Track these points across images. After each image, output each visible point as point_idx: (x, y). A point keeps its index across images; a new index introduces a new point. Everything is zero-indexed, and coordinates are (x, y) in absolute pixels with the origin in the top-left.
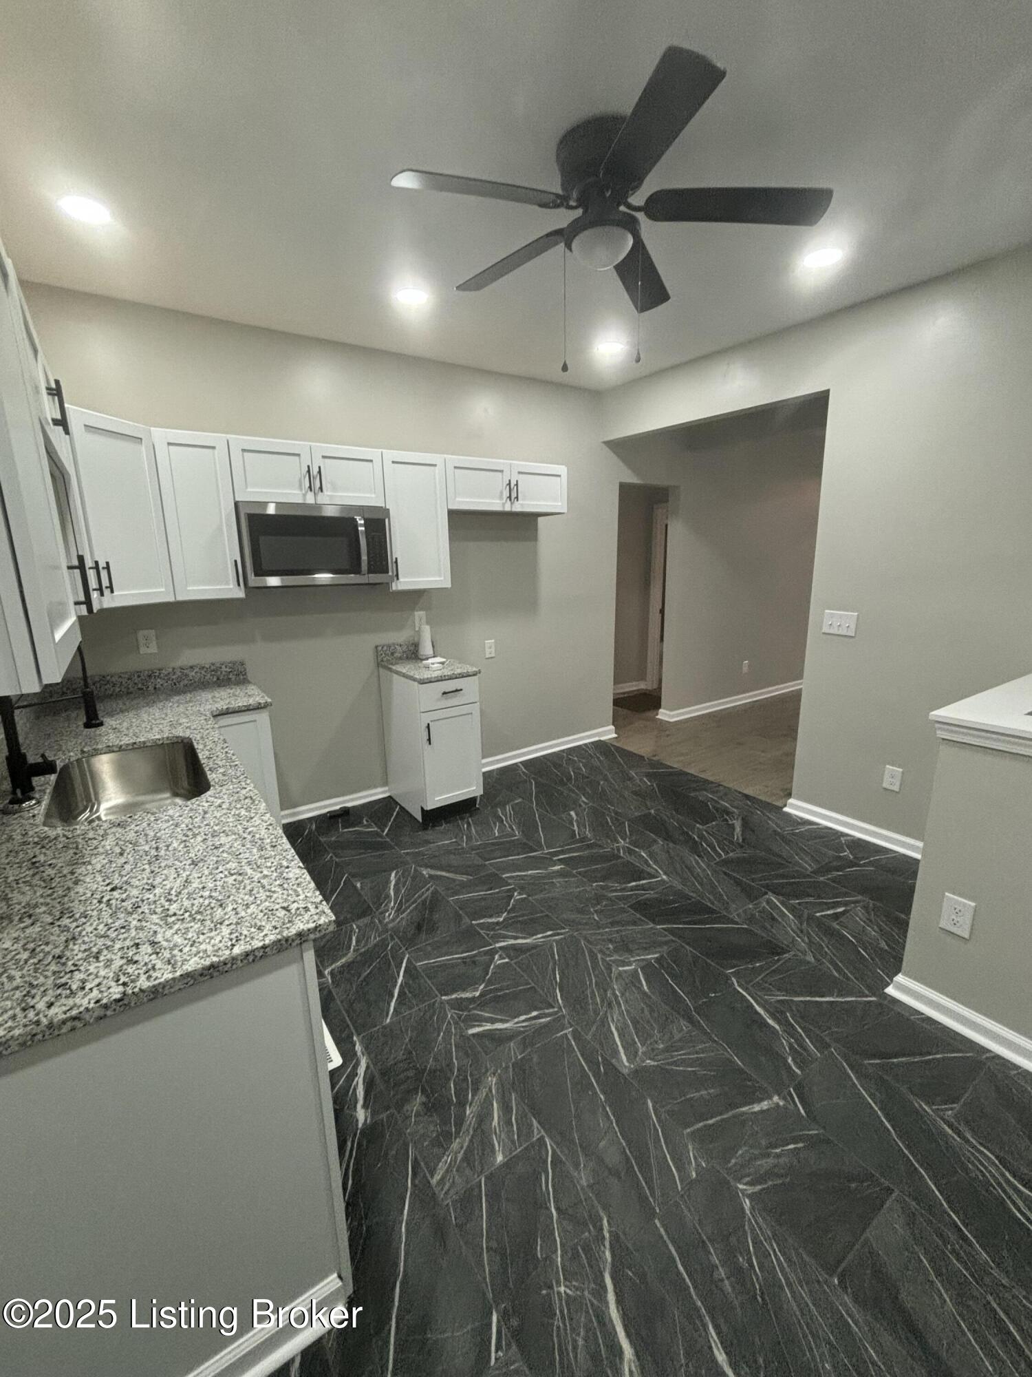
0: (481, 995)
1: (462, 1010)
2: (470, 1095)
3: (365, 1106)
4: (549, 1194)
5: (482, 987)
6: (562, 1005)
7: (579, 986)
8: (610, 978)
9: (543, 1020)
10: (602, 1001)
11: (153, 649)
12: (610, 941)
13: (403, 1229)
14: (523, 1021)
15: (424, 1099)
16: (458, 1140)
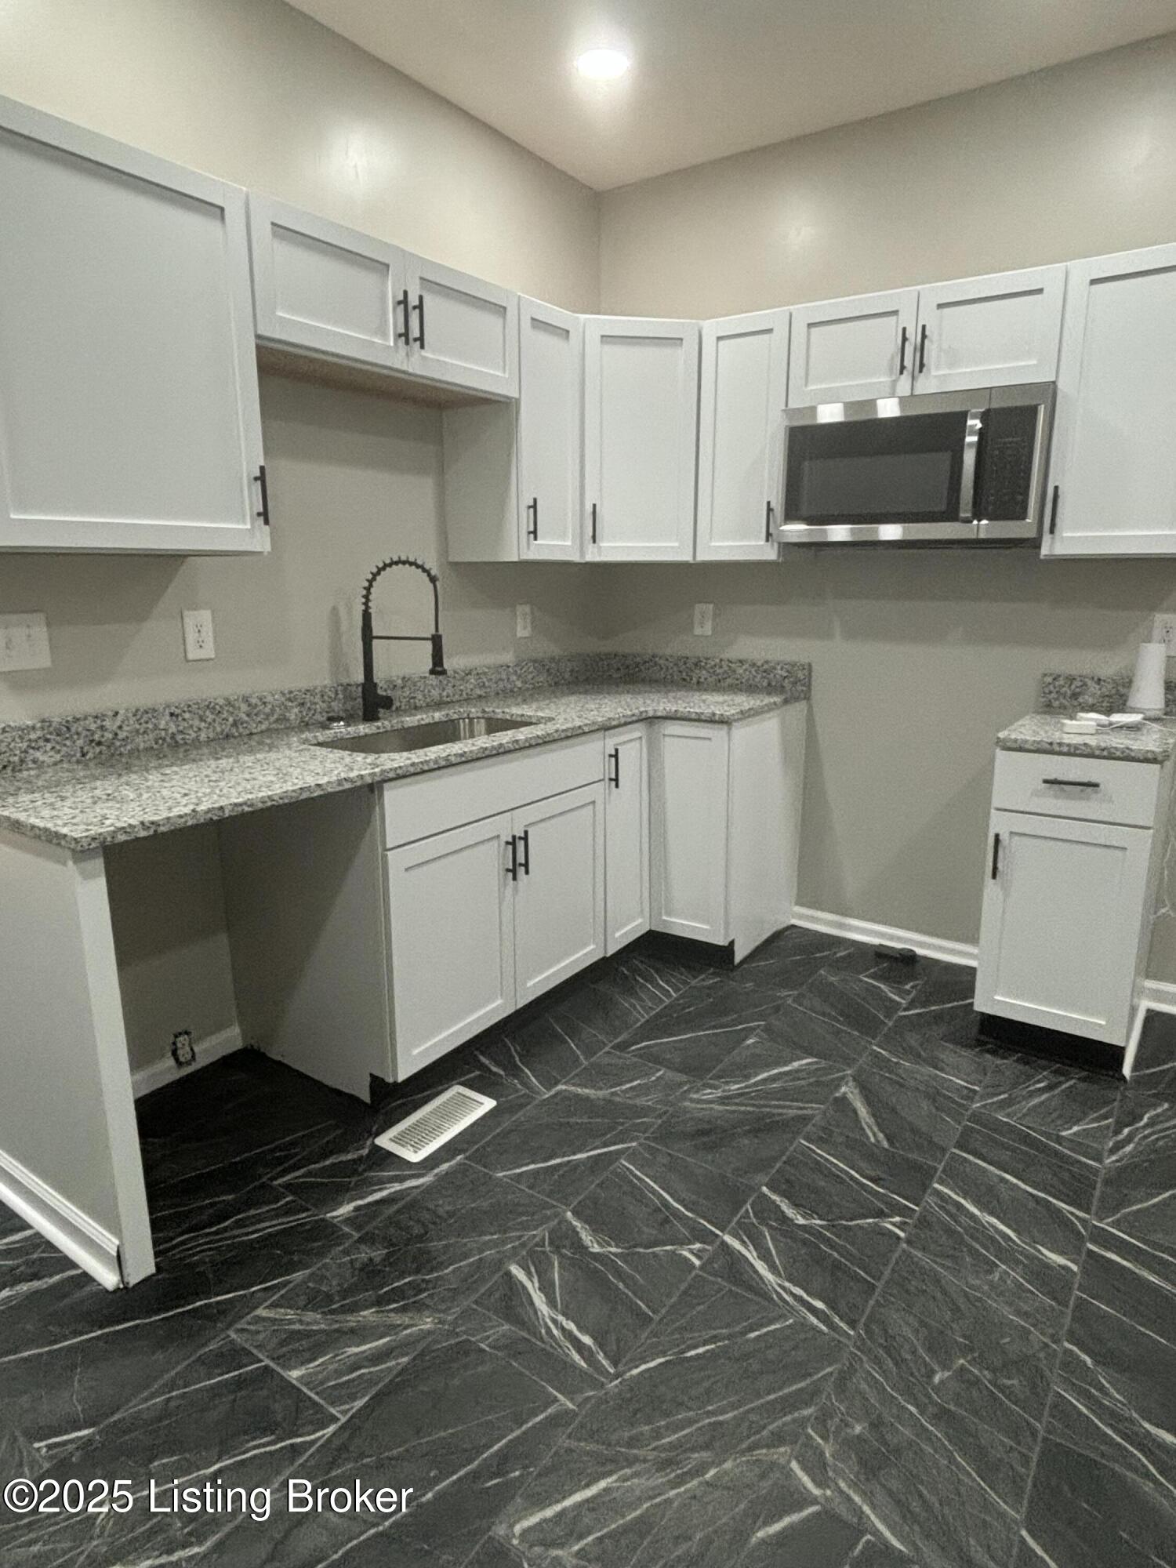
0: (596, 1257)
1: (551, 1243)
2: (395, 1305)
3: (357, 1209)
4: (244, 1453)
5: (613, 1250)
6: (627, 1375)
7: (693, 1393)
8: (750, 1449)
9: (576, 1357)
10: (672, 1446)
11: (708, 630)
12: (876, 1425)
13: (198, 1304)
14: (563, 1329)
15: (377, 1260)
16: (319, 1316)
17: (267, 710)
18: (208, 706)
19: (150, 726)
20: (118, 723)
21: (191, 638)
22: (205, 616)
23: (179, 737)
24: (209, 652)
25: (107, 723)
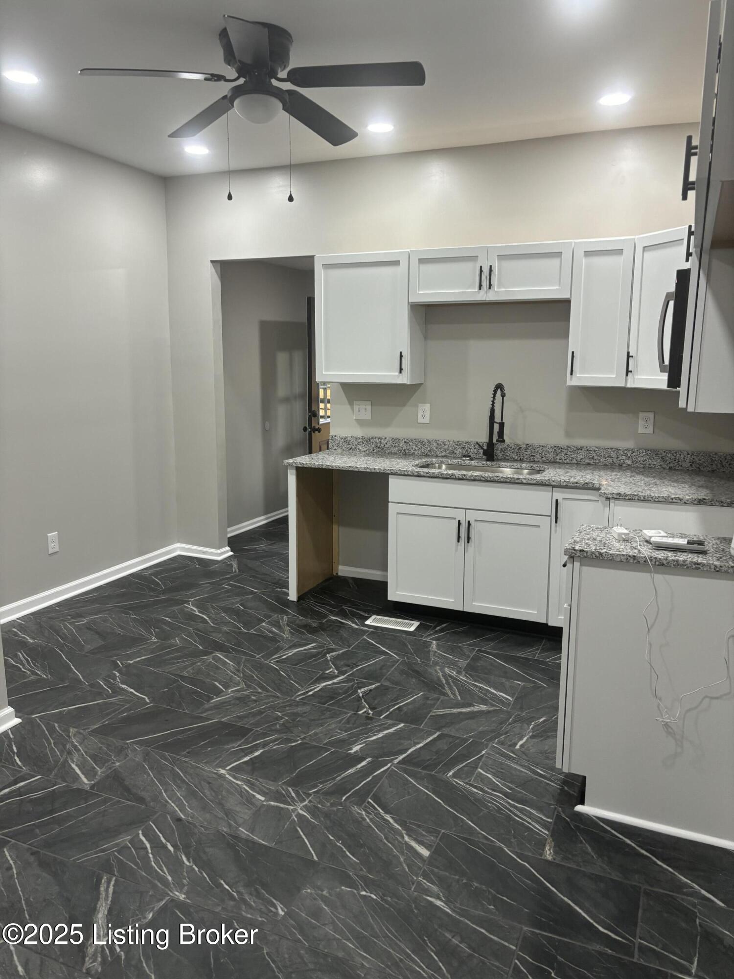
8: (244, 681)
9: (277, 656)
10: (244, 671)
12: (256, 701)
14: (288, 654)
17: (445, 447)
18: (420, 442)
19: (397, 445)
20: (386, 442)
21: (420, 414)
22: (427, 407)
23: (407, 451)
24: (427, 420)
25: (382, 441)
